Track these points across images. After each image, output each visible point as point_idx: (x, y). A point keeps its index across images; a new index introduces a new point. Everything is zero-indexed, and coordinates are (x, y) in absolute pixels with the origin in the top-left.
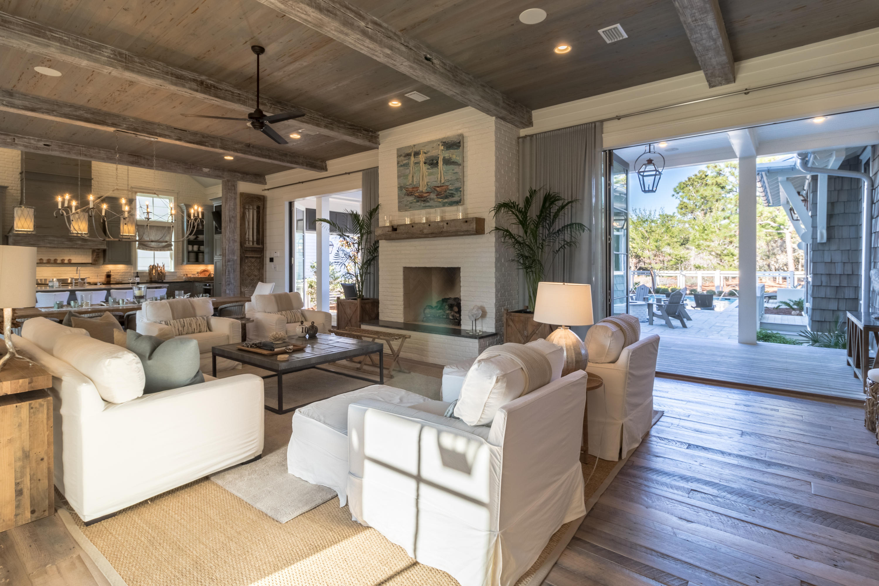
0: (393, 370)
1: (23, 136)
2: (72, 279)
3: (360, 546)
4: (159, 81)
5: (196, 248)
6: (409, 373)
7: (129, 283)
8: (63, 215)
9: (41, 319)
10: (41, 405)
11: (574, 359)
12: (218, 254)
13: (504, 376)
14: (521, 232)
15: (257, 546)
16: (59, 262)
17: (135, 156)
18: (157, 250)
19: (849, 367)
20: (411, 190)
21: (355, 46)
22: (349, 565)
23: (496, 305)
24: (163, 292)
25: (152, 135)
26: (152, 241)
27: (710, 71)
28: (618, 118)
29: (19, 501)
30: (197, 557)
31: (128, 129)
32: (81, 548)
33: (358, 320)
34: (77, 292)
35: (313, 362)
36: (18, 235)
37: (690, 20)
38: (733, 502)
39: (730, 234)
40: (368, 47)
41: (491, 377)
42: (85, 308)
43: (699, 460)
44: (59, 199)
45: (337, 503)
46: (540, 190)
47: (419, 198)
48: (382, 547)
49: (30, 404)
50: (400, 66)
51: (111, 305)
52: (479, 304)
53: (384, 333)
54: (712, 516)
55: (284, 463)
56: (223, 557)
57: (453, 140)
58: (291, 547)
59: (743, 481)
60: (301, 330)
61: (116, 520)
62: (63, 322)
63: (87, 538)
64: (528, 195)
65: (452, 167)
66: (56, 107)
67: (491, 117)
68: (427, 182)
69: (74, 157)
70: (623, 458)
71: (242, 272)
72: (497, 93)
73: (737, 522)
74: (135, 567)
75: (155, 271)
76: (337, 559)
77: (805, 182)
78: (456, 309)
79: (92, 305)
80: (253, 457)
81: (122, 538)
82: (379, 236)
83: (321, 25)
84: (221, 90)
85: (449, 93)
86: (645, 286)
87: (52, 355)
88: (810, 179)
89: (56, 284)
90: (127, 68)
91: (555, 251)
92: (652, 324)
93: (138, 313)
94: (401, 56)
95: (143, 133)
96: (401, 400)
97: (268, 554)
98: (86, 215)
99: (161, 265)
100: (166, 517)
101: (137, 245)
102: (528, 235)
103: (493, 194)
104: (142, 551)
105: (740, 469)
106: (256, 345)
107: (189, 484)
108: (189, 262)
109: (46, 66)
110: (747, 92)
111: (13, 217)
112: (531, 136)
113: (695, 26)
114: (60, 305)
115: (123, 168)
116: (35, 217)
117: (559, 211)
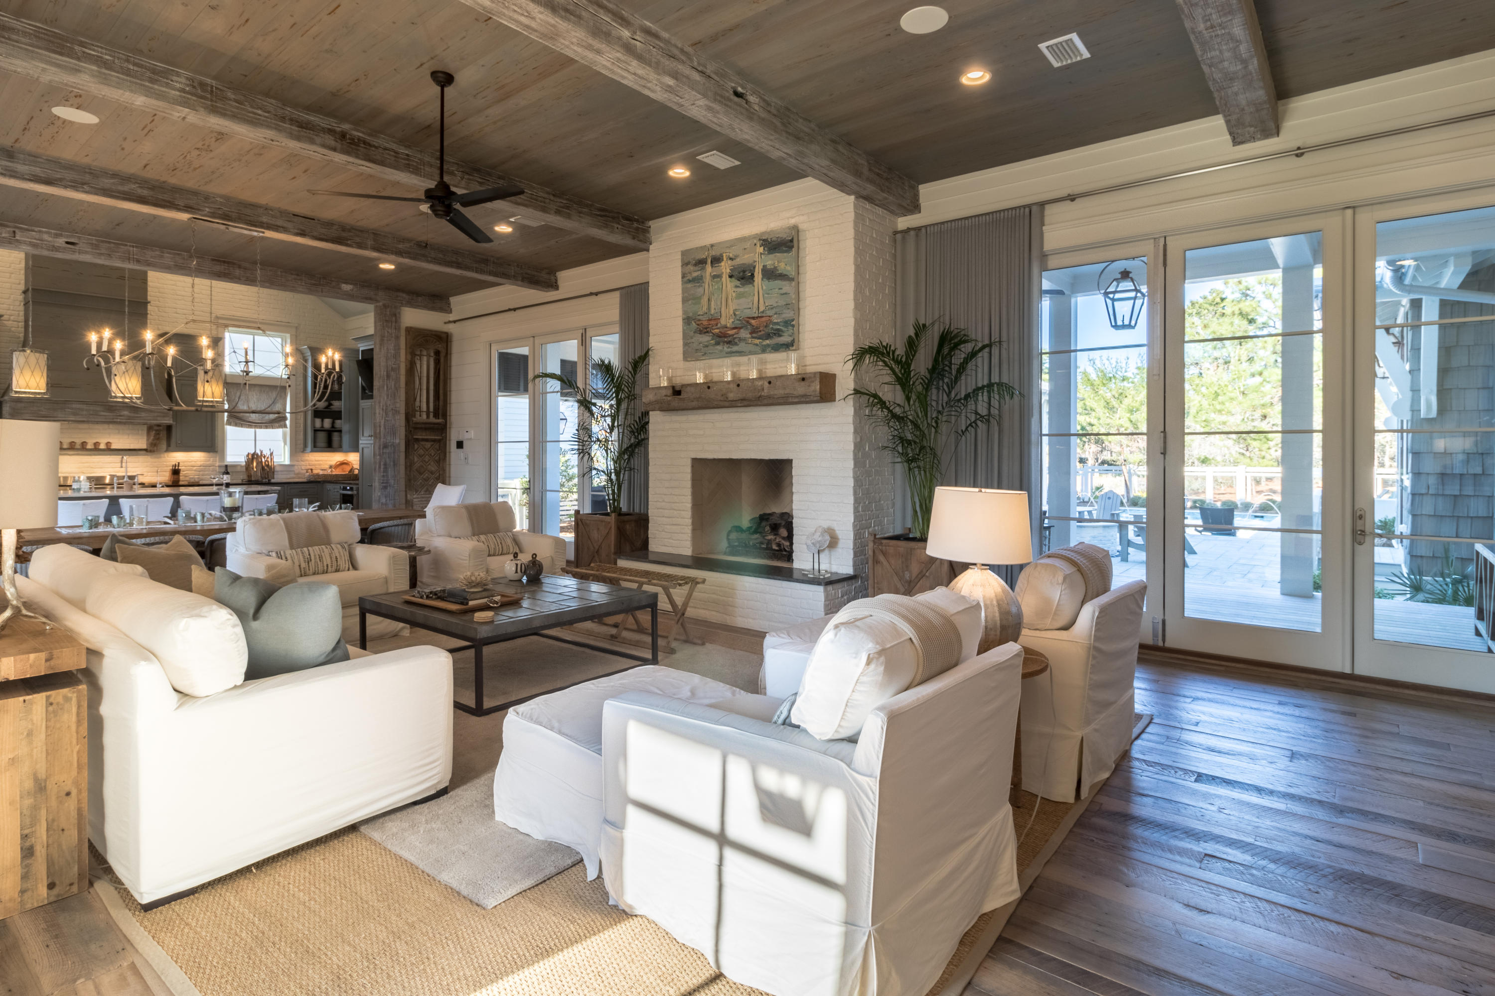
0: (675, 639)
1: (30, 228)
2: (112, 477)
3: (624, 951)
4: (270, 133)
5: (327, 423)
6: (703, 644)
7: (212, 485)
8: (99, 365)
9: (62, 546)
10: (67, 699)
11: (999, 622)
12: (366, 433)
13: (880, 653)
14: (900, 397)
15: (443, 948)
16: (90, 446)
17: (224, 262)
18: (261, 427)
19: (1478, 639)
20: (705, 323)
21: (613, 72)
22: (606, 983)
23: (854, 526)
24: (270, 500)
25: (255, 226)
26: (253, 412)
27: (1234, 117)
28: (1072, 198)
29: (27, 866)
30: (338, 966)
31: (213, 215)
32: (137, 951)
33: (613, 550)
34: (121, 500)
35: (536, 624)
36: (19, 400)
37: (1201, 27)
38: (1280, 878)
39: (1262, 402)
40: (635, 74)
41: (857, 654)
42: (136, 527)
43: (1218, 803)
44: (93, 337)
45: (582, 874)
46: (933, 324)
47: (720, 337)
48: (663, 951)
49: (48, 698)
50: (690, 107)
51: (181, 522)
52: (826, 525)
53: (658, 573)
54: (1244, 902)
55: (487, 802)
56: (384, 968)
57: (780, 235)
58: (504, 950)
59: (1297, 839)
60: (514, 569)
61: (196, 901)
62: (102, 553)
63: (146, 933)
64: (912, 332)
65: (778, 283)
66: (87, 178)
67: (847, 197)
68: (735, 310)
69: (118, 264)
70: (1083, 798)
71: (409, 466)
72: (858, 154)
73: (1287, 912)
74: (232, 985)
75: (257, 464)
76: (584, 972)
77: (1398, 310)
78: (784, 532)
79: (148, 523)
80: (433, 792)
81: (207, 932)
82: (650, 403)
83: (553, 36)
84: (376, 147)
85: (775, 154)
86: (1114, 493)
87: (84, 611)
88: (1408, 305)
89: (85, 486)
90: (214, 110)
91: (960, 432)
92: (1127, 561)
93: (229, 536)
94: (693, 89)
95: (239, 223)
96: (693, 693)
97: (464, 963)
98: (139, 365)
99: (266, 452)
100: (283, 896)
101: (226, 419)
102: (912, 402)
103: (851, 332)
104: (243, 957)
105: (1291, 818)
106: (436, 594)
107: (322, 837)
108: (316, 448)
109: (72, 106)
110: (1299, 152)
111: (11, 369)
112: (918, 229)
113: (1211, 37)
114: (94, 524)
115: (203, 284)
116: (48, 370)
117: (966, 361)
